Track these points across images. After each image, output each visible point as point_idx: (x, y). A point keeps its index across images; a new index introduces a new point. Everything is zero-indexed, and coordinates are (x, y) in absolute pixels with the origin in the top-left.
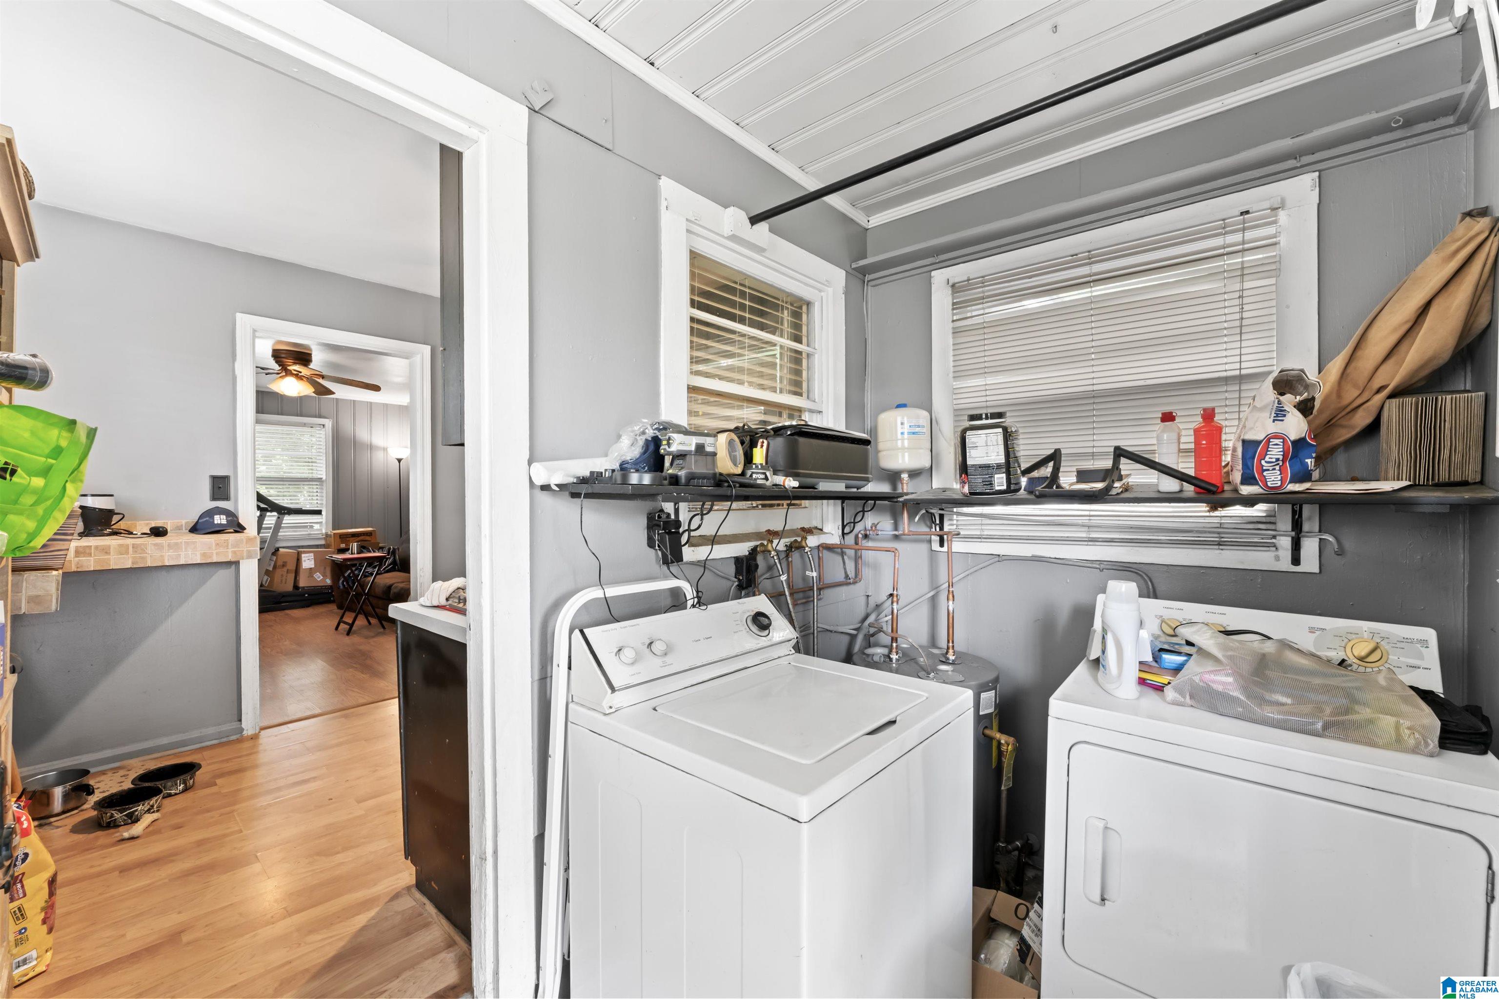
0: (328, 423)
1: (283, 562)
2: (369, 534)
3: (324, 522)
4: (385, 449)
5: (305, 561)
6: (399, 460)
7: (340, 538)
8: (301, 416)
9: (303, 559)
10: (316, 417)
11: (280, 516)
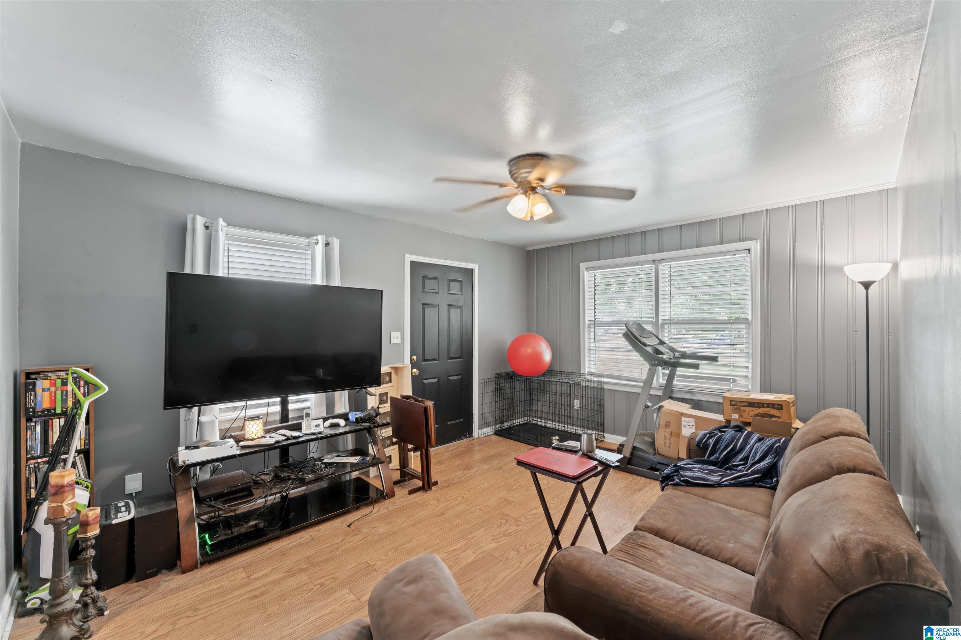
0: (756, 246)
1: (666, 422)
2: (778, 406)
3: (750, 376)
4: (839, 270)
5: (685, 426)
6: (867, 285)
7: (731, 405)
8: (722, 243)
9: (683, 423)
10: (739, 241)
11: (653, 368)
